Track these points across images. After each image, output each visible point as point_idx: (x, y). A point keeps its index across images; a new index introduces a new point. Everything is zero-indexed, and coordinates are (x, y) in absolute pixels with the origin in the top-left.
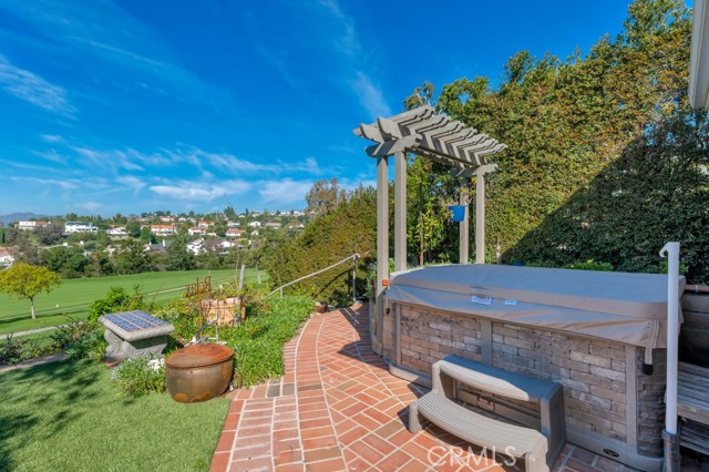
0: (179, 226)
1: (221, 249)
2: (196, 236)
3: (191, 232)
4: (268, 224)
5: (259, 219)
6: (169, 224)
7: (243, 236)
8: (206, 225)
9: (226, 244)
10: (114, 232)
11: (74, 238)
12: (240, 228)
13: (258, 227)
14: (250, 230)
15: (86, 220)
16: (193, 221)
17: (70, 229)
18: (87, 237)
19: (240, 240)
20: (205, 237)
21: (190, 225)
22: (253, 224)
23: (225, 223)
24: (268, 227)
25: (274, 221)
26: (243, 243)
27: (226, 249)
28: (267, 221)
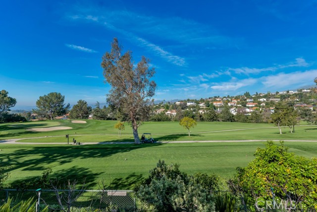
0: (224, 102)
1: (245, 112)
2: (232, 106)
3: (229, 104)
4: (270, 100)
5: (265, 97)
6: (220, 101)
7: (256, 106)
8: (236, 101)
9: (248, 110)
10: (201, 105)
11: (190, 107)
12: (254, 102)
13: (264, 101)
14: (260, 103)
15: (192, 101)
16: (230, 99)
17: (188, 104)
18: (193, 107)
19: (255, 108)
20: (236, 107)
21: (229, 101)
22: (261, 100)
23: (246, 100)
24: (271, 101)
25: (275, 98)
26: (257, 109)
27: (248, 113)
28: (270, 98)
